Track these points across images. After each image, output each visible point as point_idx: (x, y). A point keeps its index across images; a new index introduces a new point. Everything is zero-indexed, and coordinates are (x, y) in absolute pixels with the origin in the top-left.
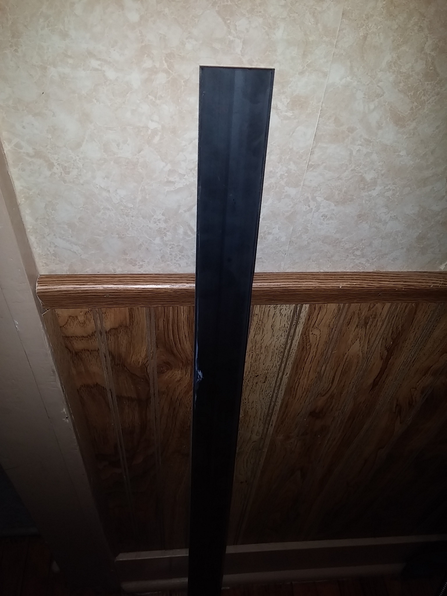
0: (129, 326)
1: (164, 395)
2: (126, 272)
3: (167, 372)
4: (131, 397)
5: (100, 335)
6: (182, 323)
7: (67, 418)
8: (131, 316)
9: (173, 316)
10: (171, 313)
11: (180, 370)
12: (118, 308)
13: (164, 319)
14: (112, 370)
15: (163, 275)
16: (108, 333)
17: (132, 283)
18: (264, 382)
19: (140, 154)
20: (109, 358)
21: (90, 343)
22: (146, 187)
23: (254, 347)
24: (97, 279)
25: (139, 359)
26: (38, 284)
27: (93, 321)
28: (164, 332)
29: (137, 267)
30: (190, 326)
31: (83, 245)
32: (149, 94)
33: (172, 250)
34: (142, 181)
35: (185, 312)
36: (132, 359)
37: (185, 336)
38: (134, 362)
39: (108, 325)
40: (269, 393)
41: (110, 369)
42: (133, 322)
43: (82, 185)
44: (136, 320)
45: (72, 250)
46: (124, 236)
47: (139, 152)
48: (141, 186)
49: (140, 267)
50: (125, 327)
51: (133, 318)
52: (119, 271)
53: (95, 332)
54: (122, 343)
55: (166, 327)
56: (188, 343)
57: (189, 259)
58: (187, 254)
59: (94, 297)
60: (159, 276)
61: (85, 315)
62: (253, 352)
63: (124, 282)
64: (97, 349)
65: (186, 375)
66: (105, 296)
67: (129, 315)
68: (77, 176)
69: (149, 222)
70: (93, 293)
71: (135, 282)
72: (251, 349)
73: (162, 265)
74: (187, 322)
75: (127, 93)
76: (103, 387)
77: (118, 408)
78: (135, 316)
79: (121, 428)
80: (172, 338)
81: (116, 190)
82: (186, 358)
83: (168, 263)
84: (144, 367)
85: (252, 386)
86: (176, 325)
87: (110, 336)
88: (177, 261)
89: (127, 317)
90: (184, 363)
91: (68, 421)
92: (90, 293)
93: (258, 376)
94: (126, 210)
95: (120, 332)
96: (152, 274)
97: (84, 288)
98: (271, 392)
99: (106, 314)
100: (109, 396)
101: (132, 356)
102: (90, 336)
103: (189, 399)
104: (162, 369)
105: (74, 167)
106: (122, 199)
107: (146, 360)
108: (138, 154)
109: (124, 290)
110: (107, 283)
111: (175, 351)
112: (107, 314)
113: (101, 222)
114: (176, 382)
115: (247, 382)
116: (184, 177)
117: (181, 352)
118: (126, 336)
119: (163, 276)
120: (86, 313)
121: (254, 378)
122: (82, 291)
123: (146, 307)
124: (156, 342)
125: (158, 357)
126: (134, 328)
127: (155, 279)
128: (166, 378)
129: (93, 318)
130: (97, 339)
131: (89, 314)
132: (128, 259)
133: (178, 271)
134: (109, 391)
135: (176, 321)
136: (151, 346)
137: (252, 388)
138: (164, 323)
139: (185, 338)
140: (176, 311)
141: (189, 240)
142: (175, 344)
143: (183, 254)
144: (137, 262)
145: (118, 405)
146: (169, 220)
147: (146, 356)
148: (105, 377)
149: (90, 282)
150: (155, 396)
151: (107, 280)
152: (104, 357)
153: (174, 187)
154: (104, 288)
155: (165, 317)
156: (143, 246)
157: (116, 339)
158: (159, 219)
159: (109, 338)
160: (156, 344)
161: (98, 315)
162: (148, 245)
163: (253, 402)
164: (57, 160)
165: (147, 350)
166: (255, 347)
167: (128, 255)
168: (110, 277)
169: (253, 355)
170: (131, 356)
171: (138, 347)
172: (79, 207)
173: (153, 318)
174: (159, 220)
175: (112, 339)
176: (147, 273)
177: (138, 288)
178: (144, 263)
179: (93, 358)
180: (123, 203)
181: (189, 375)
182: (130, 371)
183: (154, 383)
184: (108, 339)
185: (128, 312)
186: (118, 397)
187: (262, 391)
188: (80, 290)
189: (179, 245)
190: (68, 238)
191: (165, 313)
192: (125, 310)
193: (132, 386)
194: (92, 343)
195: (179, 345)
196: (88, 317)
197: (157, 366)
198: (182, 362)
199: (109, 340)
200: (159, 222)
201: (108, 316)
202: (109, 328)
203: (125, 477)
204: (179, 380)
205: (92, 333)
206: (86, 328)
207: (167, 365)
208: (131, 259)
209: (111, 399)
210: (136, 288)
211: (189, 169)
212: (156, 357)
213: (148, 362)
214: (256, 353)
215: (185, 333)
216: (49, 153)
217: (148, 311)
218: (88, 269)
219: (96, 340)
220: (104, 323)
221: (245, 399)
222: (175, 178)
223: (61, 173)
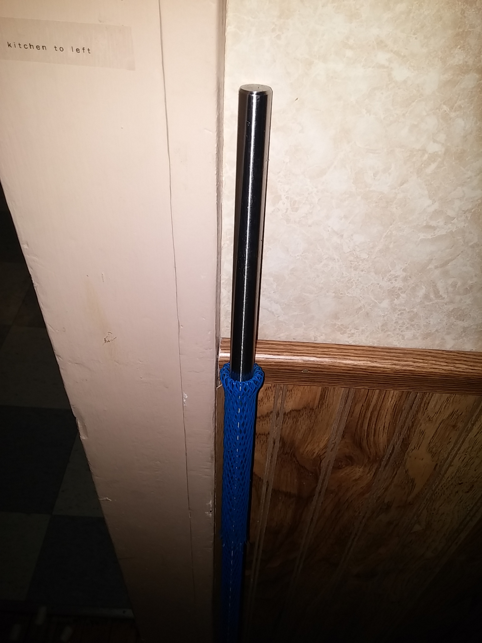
0: (316, 409)
1: (331, 495)
2: (330, 340)
3: (346, 468)
4: (290, 493)
5: (276, 416)
6: (386, 410)
7: (211, 512)
8: (323, 397)
9: (377, 401)
10: (375, 397)
11: (363, 467)
12: (309, 386)
13: (364, 404)
14: (277, 459)
15: (380, 348)
16: (287, 415)
17: (340, 357)
18: (468, 492)
19: (402, 187)
20: (278, 444)
21: (261, 425)
22: (393, 232)
23: (470, 448)
24: (295, 348)
25: (315, 449)
26: (222, 350)
27: (273, 399)
28: (358, 420)
29: (346, 335)
30: (395, 415)
31: (286, 304)
32: (444, 104)
33: (400, 316)
34: (391, 225)
35: (394, 397)
36: (306, 449)
37: (384, 427)
38: (308, 452)
39: (290, 405)
40: (469, 505)
41: (275, 457)
42: (323, 404)
43: (310, 226)
44: (327, 402)
45: (270, 309)
46: (342, 295)
47: (402, 184)
48: (388, 231)
49: (350, 335)
50: (311, 409)
51: (324, 399)
52: (321, 339)
53: (272, 412)
54: (300, 428)
55: (363, 415)
56: (385, 435)
57: (418, 330)
58: (418, 323)
59: (288, 371)
60: (374, 349)
61: (266, 391)
62: (466, 454)
63: (330, 355)
64: (267, 433)
65: (368, 473)
66: (302, 371)
67: (321, 395)
68: (307, 214)
69: (382, 278)
70: (288, 366)
71: (344, 355)
72: (467, 450)
73: (379, 335)
74: (392, 409)
75: (413, 101)
76: (260, 478)
77: (270, 504)
78: (328, 397)
79: (265, 526)
80: (366, 428)
81: (352, 235)
82: (376, 454)
83: (389, 333)
84: (320, 458)
85: (450, 494)
86: (376, 413)
87: (287, 419)
88: (402, 331)
89: (317, 398)
90: (371, 459)
91: (211, 515)
92: (285, 366)
93: (462, 483)
94: (357, 261)
95: (303, 414)
96: (365, 347)
97: (279, 360)
98: (472, 504)
99: (291, 392)
100: (264, 488)
101: (308, 444)
102: (263, 417)
103: (362, 502)
104: (340, 464)
105: (307, 202)
106: (356, 247)
107: (324, 451)
108: (398, 188)
109: (330, 366)
110: (308, 354)
111: (364, 444)
112: (293, 392)
113: (318, 276)
114: (353, 480)
115: (445, 490)
116: (452, 222)
117: (372, 446)
118: (308, 420)
119: (380, 350)
120: (267, 389)
121: (455, 485)
122: (275, 363)
123: (345, 388)
124: (343, 431)
125: (339, 449)
126: (321, 412)
127: (370, 353)
128: (342, 474)
129: (273, 395)
130: (271, 421)
131: (270, 391)
132: (337, 325)
133: (398, 345)
134: (266, 484)
135: (378, 408)
136: (336, 435)
137: (448, 497)
138: (362, 408)
139: (383, 430)
140: (383, 395)
141: (428, 305)
142: (368, 436)
143: (413, 323)
144: (348, 330)
145: (271, 500)
146: (410, 277)
147: (326, 447)
148: (266, 467)
149: (286, 352)
150: (320, 494)
151: (308, 350)
152: (272, 443)
153: (433, 234)
154: (304, 361)
155: (366, 402)
156: (363, 310)
157: (294, 423)
158: (396, 275)
159: (287, 421)
160: (342, 433)
161: (282, 393)
162: (370, 309)
163: (444, 513)
164: (287, 192)
165: (328, 440)
166: (473, 448)
167: (339, 320)
168: (310, 346)
169: (465, 458)
170: (306, 445)
171: (319, 435)
172: (296, 255)
173: (349, 402)
174: (397, 277)
175: (289, 423)
176: (357, 344)
177: (349, 364)
178: (356, 331)
179: (259, 442)
180: (356, 253)
181: (373, 474)
182: (298, 463)
183: (324, 480)
184: (284, 423)
185: (320, 392)
186: (274, 490)
187: (460, 502)
188: (273, 362)
189: (412, 311)
190: (270, 293)
191: (368, 397)
192: (317, 390)
193: (296, 480)
194: (264, 425)
195: (373, 437)
196: (268, 394)
197: (335, 460)
198: (369, 458)
199: (286, 423)
200: (396, 280)
201: (293, 395)
202: (290, 410)
203: (252, 580)
204: (357, 478)
205: (268, 413)
206: (261, 406)
207: (348, 460)
208: (342, 325)
209: (265, 492)
210: (345, 364)
211: (463, 211)
212: (338, 448)
213: (326, 454)
214: (470, 456)
215: (385, 424)
216: (279, 181)
217: (347, 392)
218: (282, 335)
219: (269, 422)
220: (285, 402)
221: (434, 509)
222: (438, 222)
223: (287, 209)
